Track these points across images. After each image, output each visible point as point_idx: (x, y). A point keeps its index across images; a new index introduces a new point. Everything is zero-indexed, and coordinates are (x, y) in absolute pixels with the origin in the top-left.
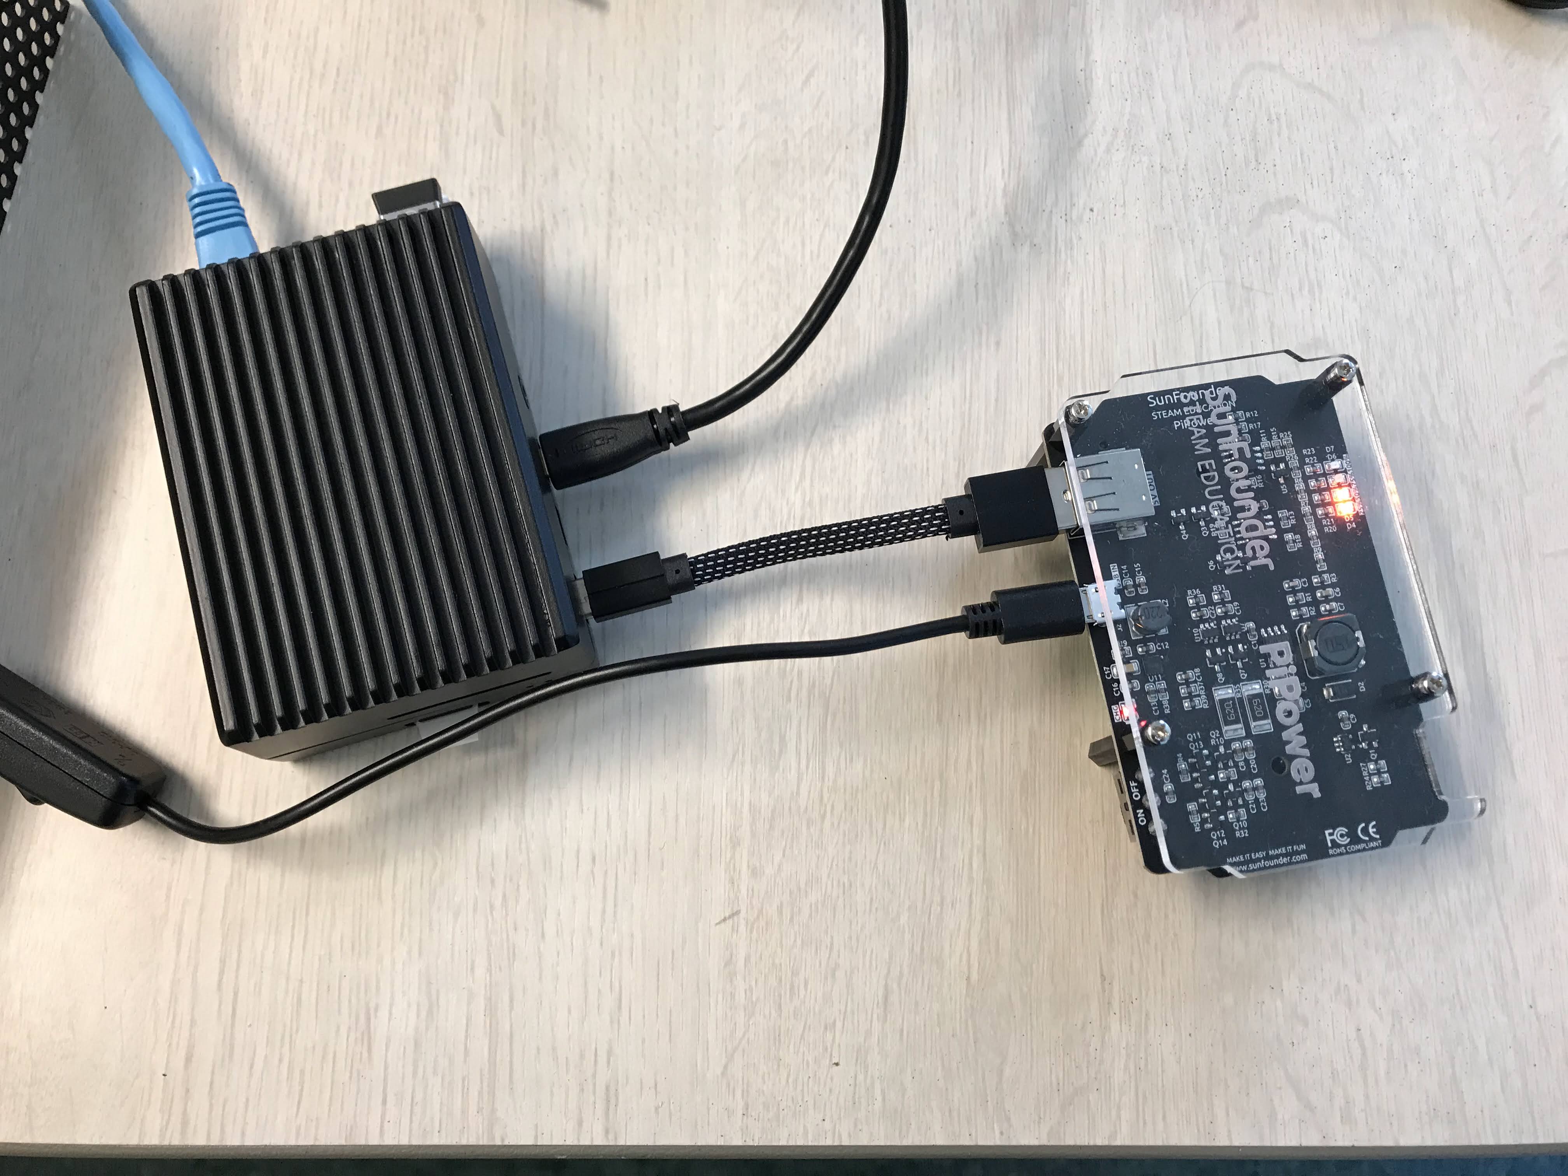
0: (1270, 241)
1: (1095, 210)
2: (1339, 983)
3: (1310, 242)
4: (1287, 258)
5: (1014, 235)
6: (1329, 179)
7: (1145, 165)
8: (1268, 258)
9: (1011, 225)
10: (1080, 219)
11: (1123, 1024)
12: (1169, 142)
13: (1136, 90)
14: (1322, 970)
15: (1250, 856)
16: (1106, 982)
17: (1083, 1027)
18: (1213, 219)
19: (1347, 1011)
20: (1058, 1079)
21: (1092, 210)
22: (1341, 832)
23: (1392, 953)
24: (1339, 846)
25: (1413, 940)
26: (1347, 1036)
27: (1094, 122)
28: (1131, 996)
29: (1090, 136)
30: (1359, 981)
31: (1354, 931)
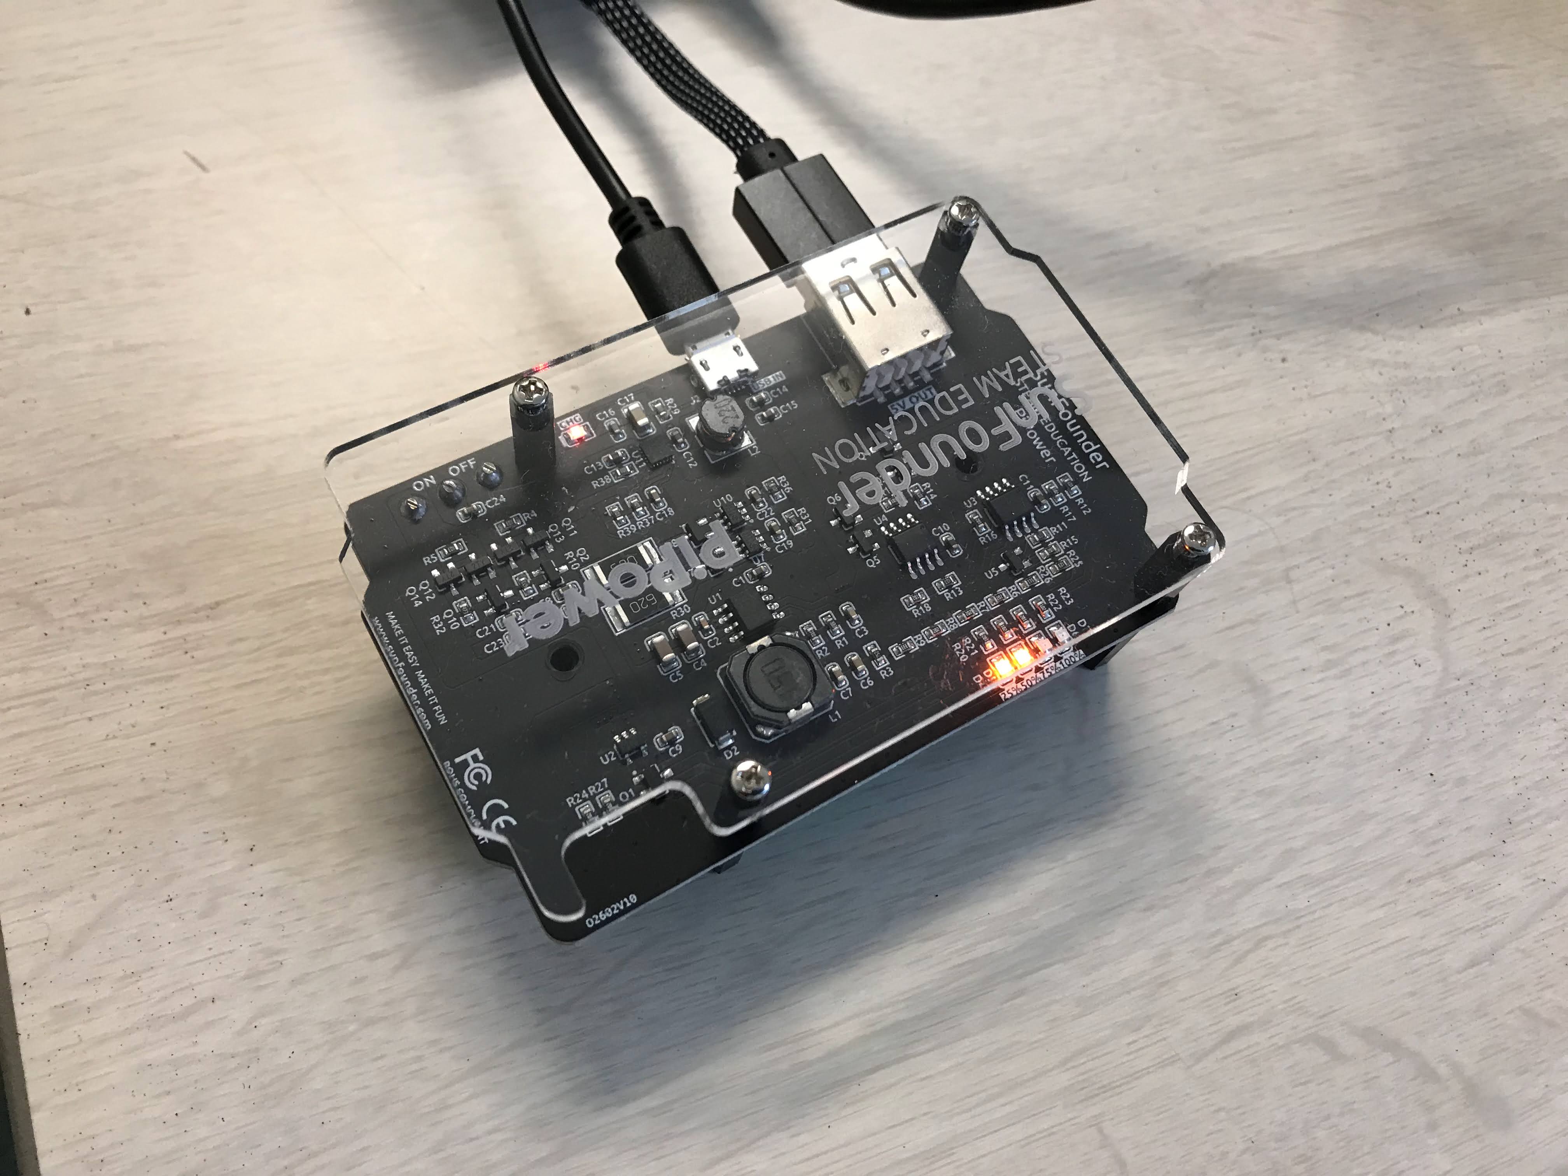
0: (1372, 591)
1: (1286, 365)
2: (284, 951)
3: (1400, 646)
4: (1360, 620)
5: (1203, 280)
6: (1505, 649)
7: (1380, 410)
8: (1346, 594)
9: (1213, 274)
10: (1265, 350)
11: (153, 647)
12: (1429, 432)
13: (1473, 377)
14: (299, 920)
15: (405, 645)
16: (210, 611)
17: (137, 596)
18: (1357, 510)
19: (242, 974)
20: (52, 579)
21: (1284, 360)
22: (482, 772)
23: (352, 1028)
24: (460, 774)
25: (382, 1057)
26: (199, 983)
27: (1401, 338)
28: (196, 649)
29: (1380, 338)
30: (294, 982)
31: (373, 957)
